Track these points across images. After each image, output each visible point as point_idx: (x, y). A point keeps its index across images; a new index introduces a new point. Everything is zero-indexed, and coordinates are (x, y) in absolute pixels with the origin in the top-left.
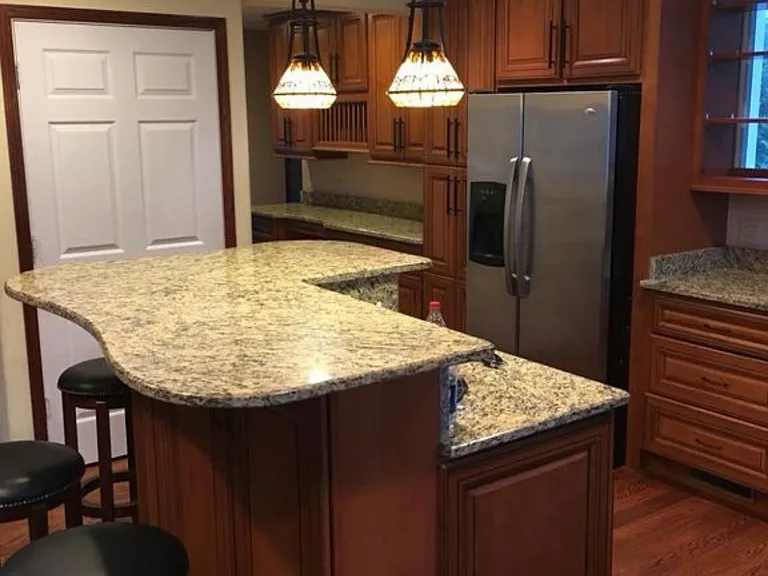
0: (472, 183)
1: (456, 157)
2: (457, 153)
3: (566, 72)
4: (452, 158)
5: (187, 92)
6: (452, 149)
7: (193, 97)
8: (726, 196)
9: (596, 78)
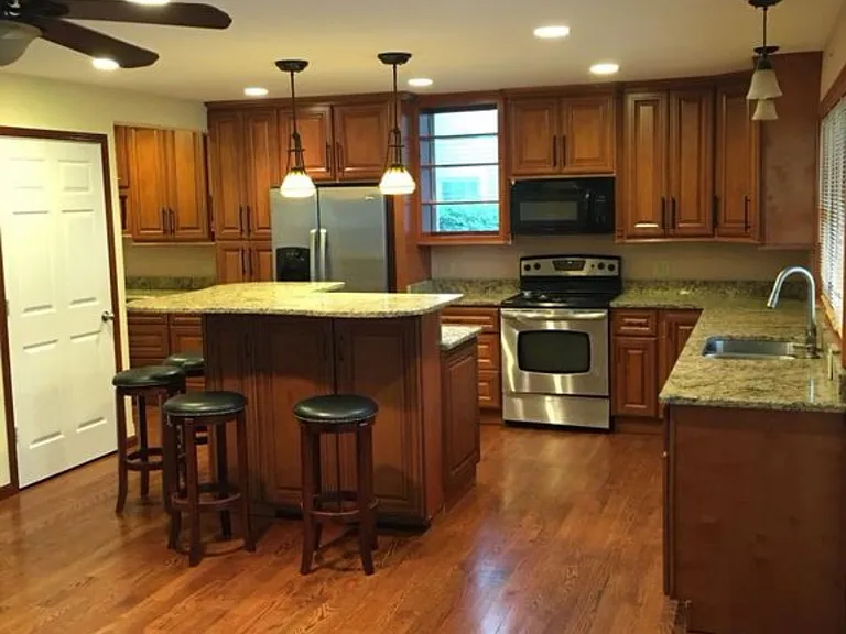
0: (278, 250)
1: (249, 234)
2: (249, 231)
3: (339, 174)
4: (244, 236)
5: (86, 189)
6: (245, 228)
7: (90, 193)
8: (429, 247)
9: (356, 179)
